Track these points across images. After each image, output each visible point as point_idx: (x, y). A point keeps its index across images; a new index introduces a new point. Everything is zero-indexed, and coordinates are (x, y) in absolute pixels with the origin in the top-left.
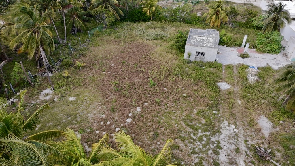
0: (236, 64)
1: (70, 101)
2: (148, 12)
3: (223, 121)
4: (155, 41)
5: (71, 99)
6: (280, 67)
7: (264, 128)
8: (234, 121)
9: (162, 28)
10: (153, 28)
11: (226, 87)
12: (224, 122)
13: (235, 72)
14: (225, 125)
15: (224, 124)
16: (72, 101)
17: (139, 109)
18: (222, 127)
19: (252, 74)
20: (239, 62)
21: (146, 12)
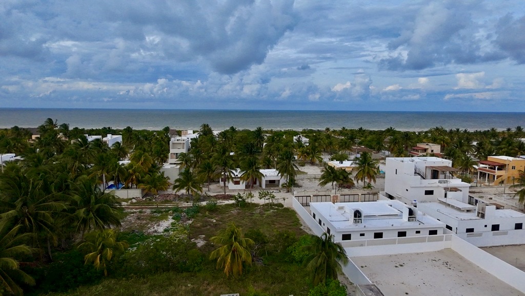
2: (98, 261)
21: (93, 262)
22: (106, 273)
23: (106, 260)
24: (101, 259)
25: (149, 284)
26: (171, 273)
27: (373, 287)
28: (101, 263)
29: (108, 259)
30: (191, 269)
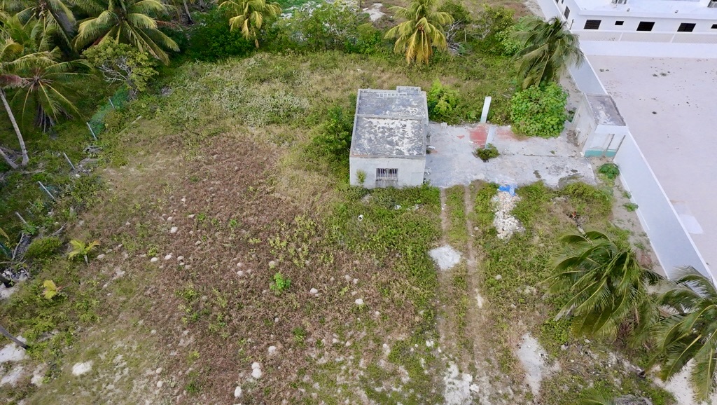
0: (470, 183)
1: (76, 378)
2: (246, 28)
3: (448, 366)
4: (273, 127)
5: (80, 369)
6: (561, 180)
7: (530, 370)
8: (470, 360)
9: (288, 77)
10: (265, 80)
11: (450, 259)
12: (449, 370)
13: (469, 209)
14: (453, 376)
15: (450, 373)
16: (82, 376)
17: (257, 371)
18: (447, 383)
19: (504, 211)
20: (475, 175)
21: (240, 29)
22: (257, 45)
23: (255, 27)
24: (249, 26)
25: (309, 63)
26: (336, 53)
27: (606, 99)
28: (250, 31)
29: (257, 26)
30: (362, 50)
